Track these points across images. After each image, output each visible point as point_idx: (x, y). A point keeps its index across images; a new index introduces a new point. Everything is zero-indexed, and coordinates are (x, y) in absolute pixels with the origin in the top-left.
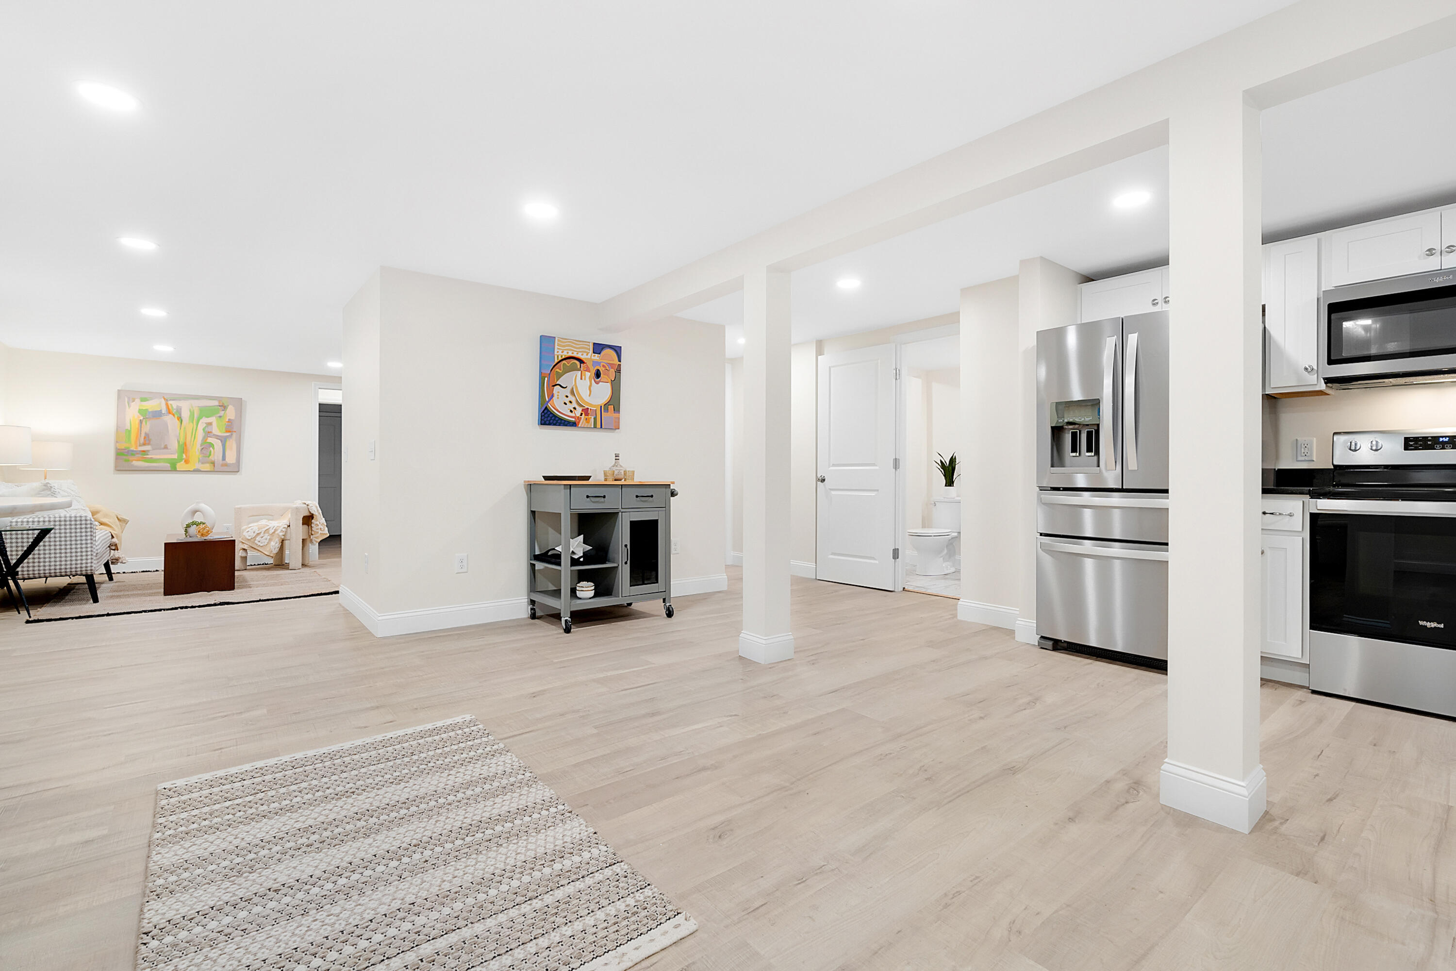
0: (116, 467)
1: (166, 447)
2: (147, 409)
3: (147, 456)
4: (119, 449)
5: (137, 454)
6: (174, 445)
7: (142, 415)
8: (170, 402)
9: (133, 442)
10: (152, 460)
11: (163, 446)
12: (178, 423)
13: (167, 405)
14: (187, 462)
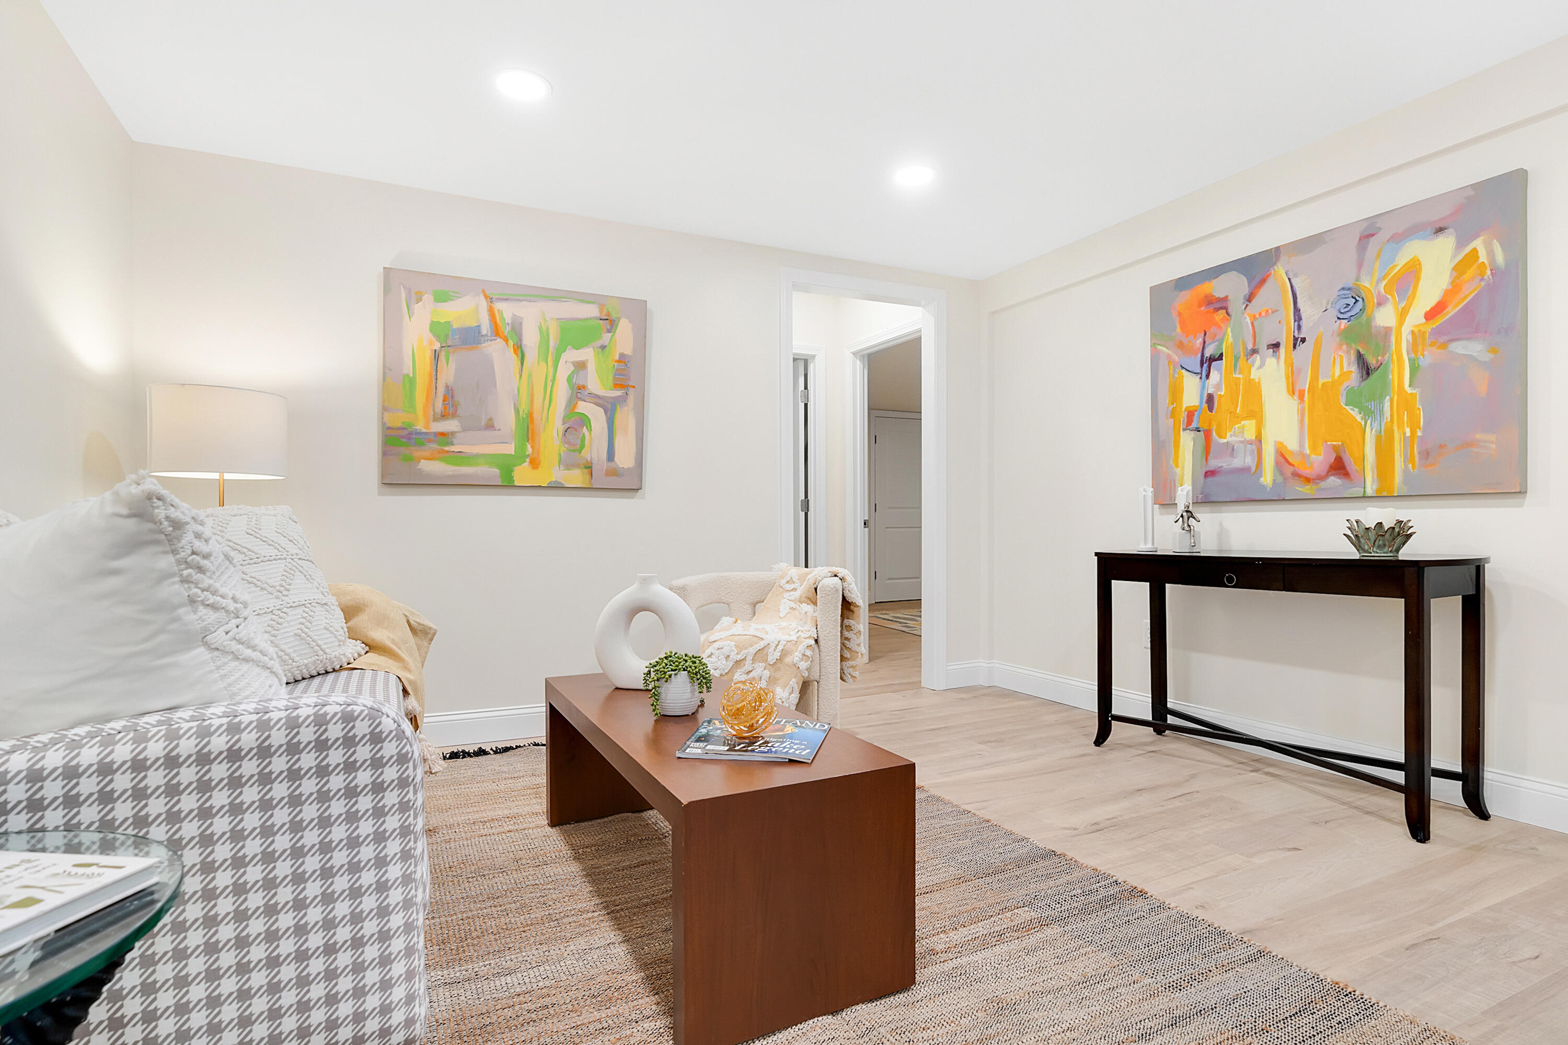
0: (384, 474)
1: (490, 426)
2: (448, 323)
3: (452, 448)
4: (389, 428)
5: (430, 441)
6: (507, 420)
7: (438, 337)
8: (498, 306)
9: (420, 411)
10: (461, 458)
11: (483, 423)
12: (514, 360)
13: (491, 311)
14: (535, 463)
